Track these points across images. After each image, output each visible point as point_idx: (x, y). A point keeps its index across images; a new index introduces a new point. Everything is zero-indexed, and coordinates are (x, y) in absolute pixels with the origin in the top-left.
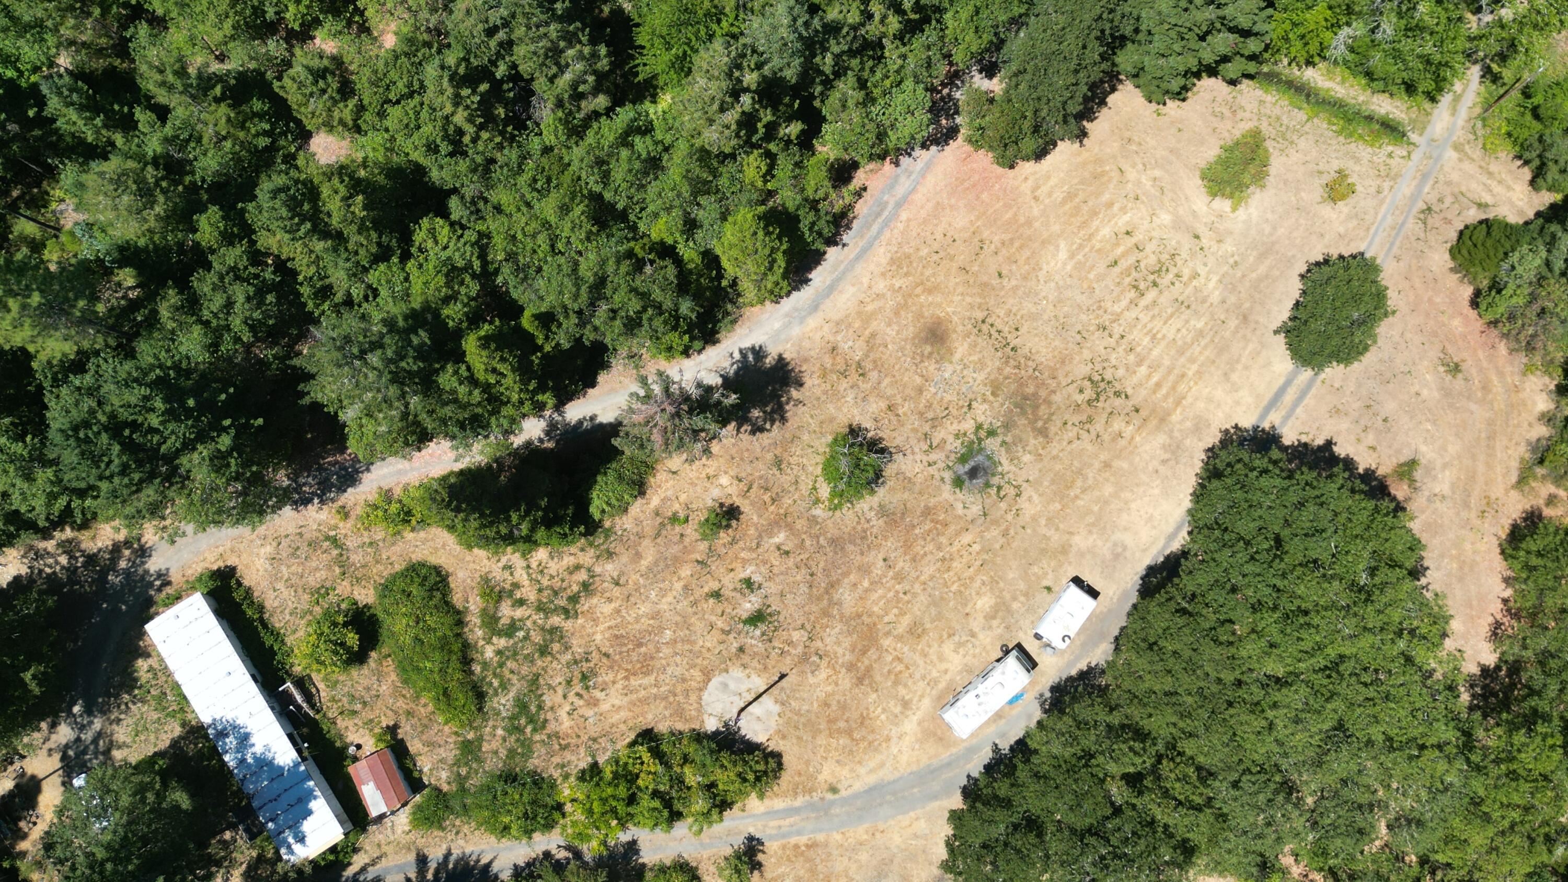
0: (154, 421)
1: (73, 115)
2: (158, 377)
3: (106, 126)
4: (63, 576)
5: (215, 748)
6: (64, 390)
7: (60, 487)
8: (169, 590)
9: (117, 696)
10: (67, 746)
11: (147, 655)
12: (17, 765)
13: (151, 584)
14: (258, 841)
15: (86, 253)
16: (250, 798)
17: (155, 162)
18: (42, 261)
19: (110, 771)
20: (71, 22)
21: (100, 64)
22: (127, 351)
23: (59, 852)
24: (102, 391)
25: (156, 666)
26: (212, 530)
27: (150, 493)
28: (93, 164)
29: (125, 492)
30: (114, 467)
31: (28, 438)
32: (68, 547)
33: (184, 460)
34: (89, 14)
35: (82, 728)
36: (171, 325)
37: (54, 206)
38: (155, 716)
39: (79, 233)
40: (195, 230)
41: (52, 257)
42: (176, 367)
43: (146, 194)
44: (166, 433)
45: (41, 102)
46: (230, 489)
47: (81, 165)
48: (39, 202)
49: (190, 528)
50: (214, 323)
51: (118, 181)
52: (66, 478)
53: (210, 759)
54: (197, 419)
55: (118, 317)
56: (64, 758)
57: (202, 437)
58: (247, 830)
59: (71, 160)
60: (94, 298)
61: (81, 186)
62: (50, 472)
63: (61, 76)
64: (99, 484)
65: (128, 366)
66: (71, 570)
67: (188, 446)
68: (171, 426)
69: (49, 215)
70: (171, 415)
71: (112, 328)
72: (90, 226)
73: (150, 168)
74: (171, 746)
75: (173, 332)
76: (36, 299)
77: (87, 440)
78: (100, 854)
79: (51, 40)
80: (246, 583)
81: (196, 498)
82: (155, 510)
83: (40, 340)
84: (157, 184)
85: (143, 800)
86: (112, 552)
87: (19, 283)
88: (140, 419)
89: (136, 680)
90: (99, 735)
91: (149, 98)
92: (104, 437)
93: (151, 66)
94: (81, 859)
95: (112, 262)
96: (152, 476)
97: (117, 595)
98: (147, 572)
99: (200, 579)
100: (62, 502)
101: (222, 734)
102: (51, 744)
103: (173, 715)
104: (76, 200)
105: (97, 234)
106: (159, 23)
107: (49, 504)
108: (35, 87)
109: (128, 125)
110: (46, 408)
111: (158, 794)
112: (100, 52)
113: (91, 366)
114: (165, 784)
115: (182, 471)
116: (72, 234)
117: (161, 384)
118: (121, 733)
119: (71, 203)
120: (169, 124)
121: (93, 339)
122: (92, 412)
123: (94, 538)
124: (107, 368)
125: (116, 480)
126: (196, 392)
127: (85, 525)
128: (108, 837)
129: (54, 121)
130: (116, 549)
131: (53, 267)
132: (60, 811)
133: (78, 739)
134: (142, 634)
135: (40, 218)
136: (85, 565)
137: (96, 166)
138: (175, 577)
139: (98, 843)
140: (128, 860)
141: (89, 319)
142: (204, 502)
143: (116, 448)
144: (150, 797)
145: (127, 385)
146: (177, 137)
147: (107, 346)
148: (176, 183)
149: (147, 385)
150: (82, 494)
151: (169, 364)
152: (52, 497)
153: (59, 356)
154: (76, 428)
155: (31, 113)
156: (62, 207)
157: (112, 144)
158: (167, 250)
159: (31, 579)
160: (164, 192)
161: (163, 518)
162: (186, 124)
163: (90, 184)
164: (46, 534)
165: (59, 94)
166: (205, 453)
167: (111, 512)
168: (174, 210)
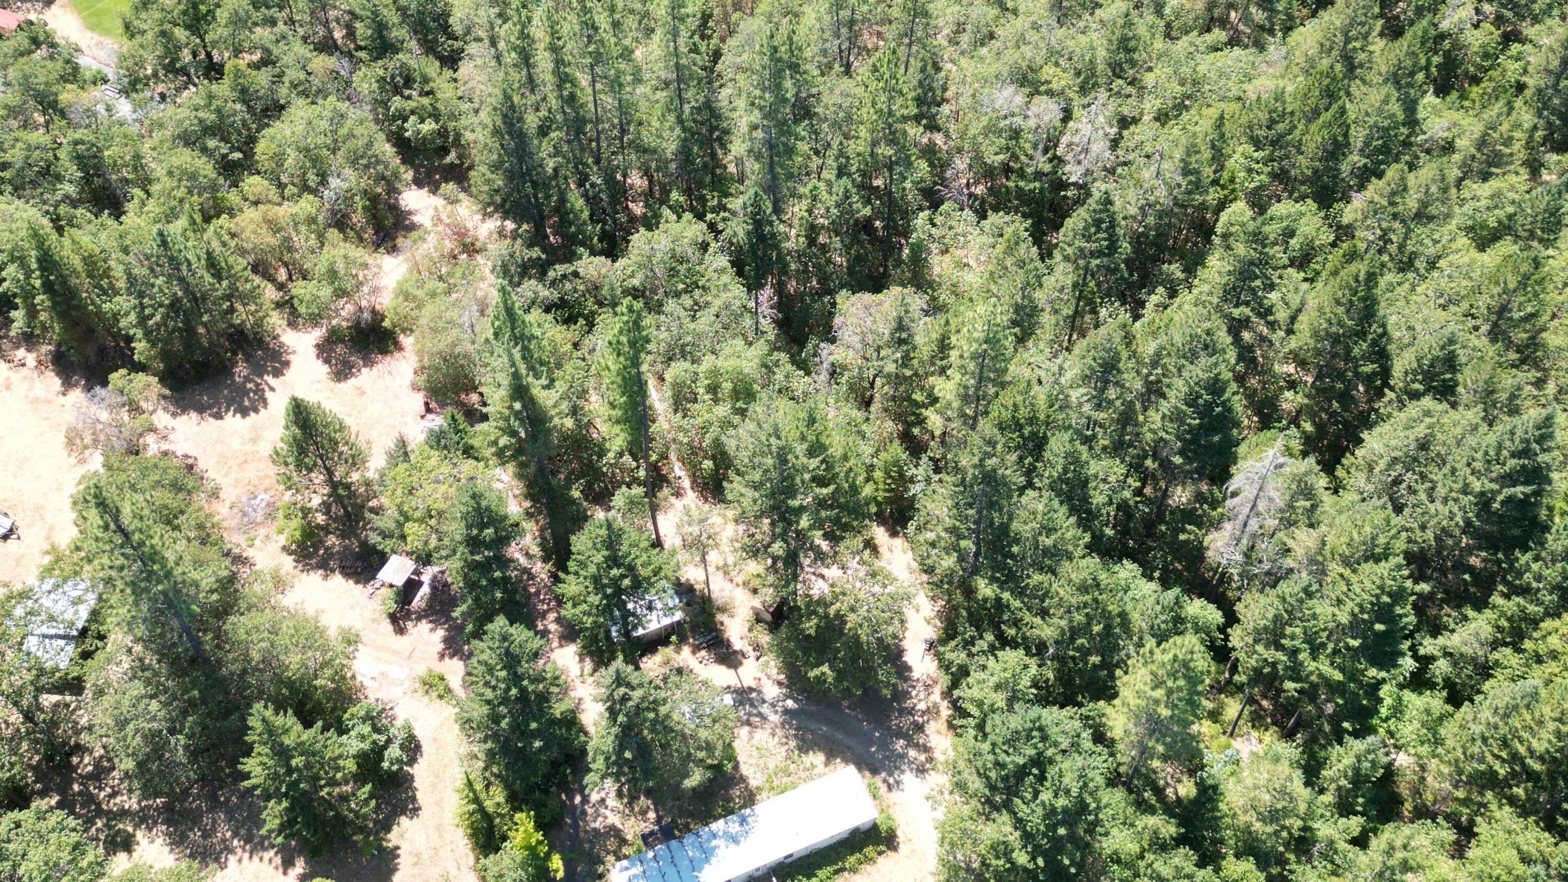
0: (1046, 796)
1: (1348, 760)
2: (1088, 805)
3: (1339, 788)
4: (908, 704)
5: (732, 812)
6: (1077, 724)
7: (987, 711)
8: (883, 788)
9: (796, 736)
10: (760, 692)
11: (827, 764)
12: (752, 654)
13: (891, 774)
14: (640, 842)
15: (1209, 757)
16: (680, 839)
17: (1305, 829)
18: (1200, 719)
19: (731, 724)
20: (1446, 770)
21: (1404, 789)
22: (1114, 780)
23: (674, 678)
24: (1076, 755)
25: (816, 771)
26: (936, 835)
27: (976, 784)
28: (1299, 772)
29: (979, 764)
30: (1002, 757)
31: (1034, 691)
32: (932, 712)
33: (1005, 817)
34: (1456, 787)
35: (773, 705)
36: (1140, 824)
37: (1255, 734)
38: (771, 765)
39: (1229, 752)
40: (1237, 856)
41: (1205, 728)
42: (1097, 822)
43: (1273, 816)
44: (1032, 805)
45: (1358, 734)
46: (974, 857)
47: (1298, 762)
48: (1257, 720)
49: (940, 814)
50: (1142, 864)
51: (1283, 792)
52: (996, 716)
53: (724, 808)
54: (1045, 835)
55: (1146, 777)
56: (751, 690)
57: (1027, 837)
58: (652, 833)
59: (1303, 753)
60: (1165, 758)
61: (1277, 759)
62: (1001, 704)
63: (1387, 754)
64: (988, 742)
65: (1100, 780)
66: (911, 711)
67: (1019, 823)
68: (1040, 811)
69: (1245, 729)
70: (1051, 812)
71: (1136, 770)
72: (1237, 762)
73: (1299, 823)
74: (741, 776)
75: (1132, 825)
76: (1165, 712)
77: (1029, 737)
78: (663, 710)
79: (1425, 750)
80: (881, 860)
81: (969, 824)
82: (961, 786)
83: (1125, 710)
84: (1284, 827)
85: (700, 748)
86: (924, 746)
87: (1180, 700)
88: (1047, 784)
89: (806, 752)
90: (763, 718)
91: (1375, 831)
92: (1033, 752)
93: (1410, 838)
94: (662, 694)
95: (1201, 778)
96: (993, 788)
97: (884, 745)
98: (903, 772)
99: (889, 818)
100: (973, 710)
101: (743, 821)
102: (764, 680)
103: (769, 780)
104: (1261, 753)
105: (1229, 769)
106: (1458, 851)
107: (972, 700)
108: (1372, 731)
109: (1344, 808)
110: (1062, 707)
111: (702, 761)
112: (1417, 792)
113: (1100, 748)
114: (711, 767)
115: (995, 815)
116: (1228, 746)
117: (1082, 807)
118: (762, 736)
119: (1260, 749)
120: (1349, 847)
121: (1126, 755)
122: (1056, 744)
123: (939, 732)
124: (1098, 761)
125: (991, 757)
126: (1072, 837)
127: (951, 726)
128: (676, 716)
129: (1340, 743)
130: (926, 749)
131: (1195, 728)
132: (705, 683)
133: (764, 702)
134: (846, 761)
135: (1241, 722)
136: (915, 723)
137: (1298, 777)
138: (895, 796)
139: (673, 709)
140: (653, 731)
141: (1145, 752)
142: (964, 831)
143: (1021, 761)
144: (701, 755)
145: (1081, 777)
146: (1336, 852)
147: (1119, 764)
148: (1287, 845)
149: (1080, 795)
150: (981, 727)
151: (1101, 816)
152: (980, 704)
153: (1110, 723)
154: (1041, 729)
155: (1346, 725)
156: (1254, 741)
157: (1322, 791)
158: (1216, 829)
159: (906, 679)
160: (1276, 833)
161: (951, 793)
162: (1351, 865)
163: (1280, 768)
164: (947, 694)
165: (1369, 752)
166: (1011, 838)
167: (961, 749)
168: (1257, 839)
